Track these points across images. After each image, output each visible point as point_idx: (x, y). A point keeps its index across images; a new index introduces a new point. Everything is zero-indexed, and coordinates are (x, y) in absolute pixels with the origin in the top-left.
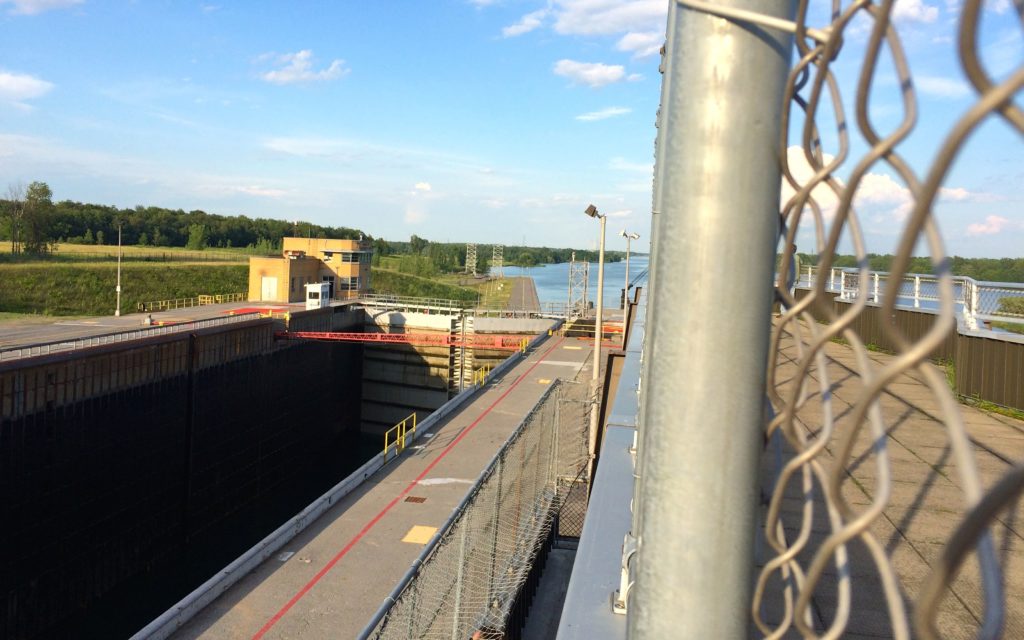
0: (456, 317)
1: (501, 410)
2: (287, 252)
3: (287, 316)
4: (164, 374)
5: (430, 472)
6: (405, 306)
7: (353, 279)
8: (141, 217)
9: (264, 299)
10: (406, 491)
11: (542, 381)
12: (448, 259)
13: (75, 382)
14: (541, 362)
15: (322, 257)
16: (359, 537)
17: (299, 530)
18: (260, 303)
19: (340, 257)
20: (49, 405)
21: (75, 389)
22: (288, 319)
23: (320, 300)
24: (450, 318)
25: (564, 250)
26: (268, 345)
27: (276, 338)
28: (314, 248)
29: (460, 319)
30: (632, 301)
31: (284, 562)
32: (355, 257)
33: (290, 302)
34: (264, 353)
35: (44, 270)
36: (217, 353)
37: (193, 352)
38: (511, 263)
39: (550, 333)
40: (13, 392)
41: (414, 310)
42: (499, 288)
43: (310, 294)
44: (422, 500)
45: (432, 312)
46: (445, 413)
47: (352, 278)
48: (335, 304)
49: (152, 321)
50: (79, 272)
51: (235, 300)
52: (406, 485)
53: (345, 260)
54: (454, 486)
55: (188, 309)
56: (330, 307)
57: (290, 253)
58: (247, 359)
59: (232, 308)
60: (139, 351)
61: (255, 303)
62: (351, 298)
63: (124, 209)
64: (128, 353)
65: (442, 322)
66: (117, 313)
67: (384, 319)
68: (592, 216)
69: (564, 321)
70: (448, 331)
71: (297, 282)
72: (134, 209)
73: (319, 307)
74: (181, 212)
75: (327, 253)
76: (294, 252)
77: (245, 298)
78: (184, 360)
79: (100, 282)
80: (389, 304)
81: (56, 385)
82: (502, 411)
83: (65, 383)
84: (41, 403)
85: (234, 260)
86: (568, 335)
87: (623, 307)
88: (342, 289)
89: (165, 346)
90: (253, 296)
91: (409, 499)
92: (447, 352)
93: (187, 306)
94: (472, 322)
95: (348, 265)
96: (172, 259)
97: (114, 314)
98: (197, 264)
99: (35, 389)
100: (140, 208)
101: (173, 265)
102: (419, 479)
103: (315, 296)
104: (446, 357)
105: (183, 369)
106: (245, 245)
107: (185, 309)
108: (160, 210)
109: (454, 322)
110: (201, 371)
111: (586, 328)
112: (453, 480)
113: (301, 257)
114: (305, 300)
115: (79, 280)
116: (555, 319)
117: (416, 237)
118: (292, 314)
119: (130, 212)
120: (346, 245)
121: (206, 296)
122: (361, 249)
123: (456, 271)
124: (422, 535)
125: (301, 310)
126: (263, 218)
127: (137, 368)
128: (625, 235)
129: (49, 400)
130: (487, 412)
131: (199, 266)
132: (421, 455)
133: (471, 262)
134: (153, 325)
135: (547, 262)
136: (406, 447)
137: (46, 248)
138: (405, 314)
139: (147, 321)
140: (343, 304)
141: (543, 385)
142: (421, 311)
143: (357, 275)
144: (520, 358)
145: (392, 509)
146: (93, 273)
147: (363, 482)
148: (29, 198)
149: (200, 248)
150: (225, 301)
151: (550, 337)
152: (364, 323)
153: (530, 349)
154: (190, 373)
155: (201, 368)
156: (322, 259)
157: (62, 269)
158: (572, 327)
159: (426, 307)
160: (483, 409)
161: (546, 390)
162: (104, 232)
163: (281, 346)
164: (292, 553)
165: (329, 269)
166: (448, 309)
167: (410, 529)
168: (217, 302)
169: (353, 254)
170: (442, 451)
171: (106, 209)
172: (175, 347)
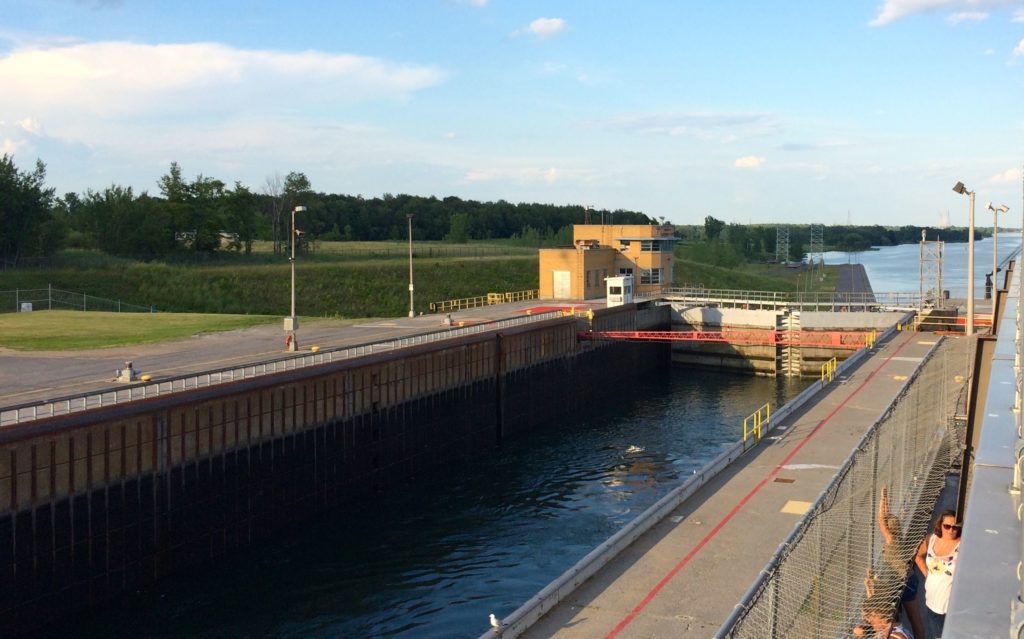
0: (781, 312)
1: (856, 404)
2: (578, 241)
3: (590, 314)
4: (474, 377)
5: (793, 458)
6: (719, 300)
7: (655, 271)
8: (390, 207)
9: (558, 296)
10: (774, 473)
11: (897, 378)
12: (753, 245)
13: (396, 382)
14: (893, 358)
15: (617, 246)
16: (738, 507)
17: (683, 500)
18: (553, 300)
19: (638, 246)
20: (374, 405)
21: (396, 391)
22: (591, 317)
23: (622, 295)
24: (774, 314)
25: (903, 228)
26: (572, 346)
27: (580, 338)
28: (609, 236)
29: (786, 314)
30: (1001, 288)
31: (676, 525)
32: (656, 245)
33: (586, 299)
34: (568, 355)
35: (310, 270)
36: (523, 355)
37: (500, 355)
38: (834, 247)
39: (899, 328)
40: (344, 393)
41: (730, 305)
42: (821, 279)
43: (611, 288)
44: (792, 481)
45: (754, 307)
46: (795, 408)
47: (653, 270)
48: (637, 301)
49: (451, 321)
50: (344, 273)
51: (526, 298)
52: (771, 469)
53: (644, 249)
54: (821, 471)
55: (479, 309)
56: (633, 304)
57: (583, 243)
58: (552, 362)
59: (528, 307)
60: (451, 351)
61: (547, 301)
62: (653, 294)
63: (372, 198)
64: (440, 353)
65: (766, 319)
66: (411, 314)
67: (695, 316)
68: (961, 192)
69: (915, 313)
70: (773, 329)
71: (593, 275)
72: (381, 198)
73: (622, 303)
74: (433, 199)
75: (622, 242)
76: (586, 242)
77: (536, 296)
78: (491, 360)
79: (368, 283)
80: (699, 299)
81: (380, 385)
82: (857, 407)
83: (388, 384)
84: (367, 404)
85: (506, 254)
86: (921, 329)
87: (989, 296)
88: (643, 282)
89: (474, 347)
90: (544, 293)
91: (777, 480)
92: (772, 352)
93: (478, 305)
94: (798, 318)
95: (648, 255)
96: (439, 255)
97: (407, 315)
98: (466, 259)
99: (362, 390)
100: (388, 197)
101: (440, 261)
102: (782, 464)
103: (616, 290)
104: (772, 359)
105: (492, 371)
106: (507, 236)
107: (475, 309)
108: (410, 197)
109: (779, 318)
110: (508, 374)
111: (943, 320)
112: (818, 466)
113: (593, 245)
114: (605, 297)
115: (347, 281)
116: (902, 311)
117: (711, 218)
118: (594, 311)
119: (376, 202)
120: (645, 232)
121: (496, 295)
122: (664, 235)
123: (764, 260)
124: (799, 508)
125: (603, 307)
126: (526, 203)
127: (450, 370)
128: (990, 207)
129: (374, 401)
130: (839, 408)
131: (470, 262)
132: (780, 445)
133: (783, 248)
134: (454, 326)
135: (881, 244)
136: (762, 438)
137: (307, 246)
138: (721, 310)
139: (447, 322)
140: (646, 300)
141: (900, 382)
142: (739, 306)
143: (658, 266)
144: (867, 355)
145: (763, 488)
146: (361, 272)
147: (728, 467)
148: (287, 190)
149: (463, 241)
150: (516, 300)
151: (900, 332)
152: (670, 320)
153: (879, 345)
154: (498, 376)
155: (508, 370)
156: (618, 249)
157: (329, 270)
158: (926, 320)
159: (745, 302)
160: (835, 404)
161: (903, 386)
162: (352, 226)
163: (585, 347)
164: (681, 517)
165: (628, 260)
166: (771, 303)
167: (786, 502)
168: (506, 300)
169: (654, 242)
170: (798, 443)
171: (350, 199)
172: (483, 347)
